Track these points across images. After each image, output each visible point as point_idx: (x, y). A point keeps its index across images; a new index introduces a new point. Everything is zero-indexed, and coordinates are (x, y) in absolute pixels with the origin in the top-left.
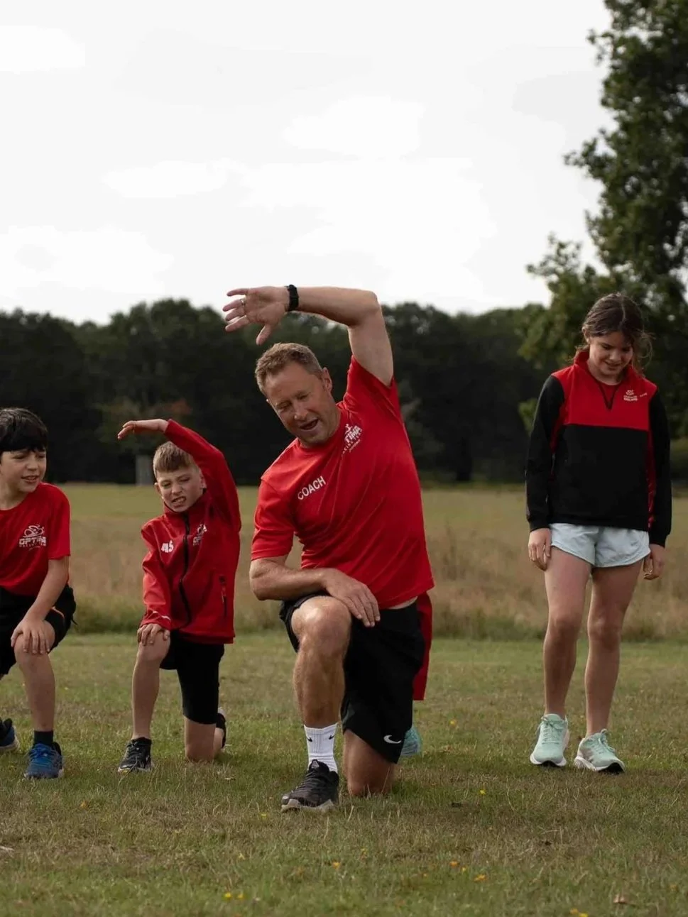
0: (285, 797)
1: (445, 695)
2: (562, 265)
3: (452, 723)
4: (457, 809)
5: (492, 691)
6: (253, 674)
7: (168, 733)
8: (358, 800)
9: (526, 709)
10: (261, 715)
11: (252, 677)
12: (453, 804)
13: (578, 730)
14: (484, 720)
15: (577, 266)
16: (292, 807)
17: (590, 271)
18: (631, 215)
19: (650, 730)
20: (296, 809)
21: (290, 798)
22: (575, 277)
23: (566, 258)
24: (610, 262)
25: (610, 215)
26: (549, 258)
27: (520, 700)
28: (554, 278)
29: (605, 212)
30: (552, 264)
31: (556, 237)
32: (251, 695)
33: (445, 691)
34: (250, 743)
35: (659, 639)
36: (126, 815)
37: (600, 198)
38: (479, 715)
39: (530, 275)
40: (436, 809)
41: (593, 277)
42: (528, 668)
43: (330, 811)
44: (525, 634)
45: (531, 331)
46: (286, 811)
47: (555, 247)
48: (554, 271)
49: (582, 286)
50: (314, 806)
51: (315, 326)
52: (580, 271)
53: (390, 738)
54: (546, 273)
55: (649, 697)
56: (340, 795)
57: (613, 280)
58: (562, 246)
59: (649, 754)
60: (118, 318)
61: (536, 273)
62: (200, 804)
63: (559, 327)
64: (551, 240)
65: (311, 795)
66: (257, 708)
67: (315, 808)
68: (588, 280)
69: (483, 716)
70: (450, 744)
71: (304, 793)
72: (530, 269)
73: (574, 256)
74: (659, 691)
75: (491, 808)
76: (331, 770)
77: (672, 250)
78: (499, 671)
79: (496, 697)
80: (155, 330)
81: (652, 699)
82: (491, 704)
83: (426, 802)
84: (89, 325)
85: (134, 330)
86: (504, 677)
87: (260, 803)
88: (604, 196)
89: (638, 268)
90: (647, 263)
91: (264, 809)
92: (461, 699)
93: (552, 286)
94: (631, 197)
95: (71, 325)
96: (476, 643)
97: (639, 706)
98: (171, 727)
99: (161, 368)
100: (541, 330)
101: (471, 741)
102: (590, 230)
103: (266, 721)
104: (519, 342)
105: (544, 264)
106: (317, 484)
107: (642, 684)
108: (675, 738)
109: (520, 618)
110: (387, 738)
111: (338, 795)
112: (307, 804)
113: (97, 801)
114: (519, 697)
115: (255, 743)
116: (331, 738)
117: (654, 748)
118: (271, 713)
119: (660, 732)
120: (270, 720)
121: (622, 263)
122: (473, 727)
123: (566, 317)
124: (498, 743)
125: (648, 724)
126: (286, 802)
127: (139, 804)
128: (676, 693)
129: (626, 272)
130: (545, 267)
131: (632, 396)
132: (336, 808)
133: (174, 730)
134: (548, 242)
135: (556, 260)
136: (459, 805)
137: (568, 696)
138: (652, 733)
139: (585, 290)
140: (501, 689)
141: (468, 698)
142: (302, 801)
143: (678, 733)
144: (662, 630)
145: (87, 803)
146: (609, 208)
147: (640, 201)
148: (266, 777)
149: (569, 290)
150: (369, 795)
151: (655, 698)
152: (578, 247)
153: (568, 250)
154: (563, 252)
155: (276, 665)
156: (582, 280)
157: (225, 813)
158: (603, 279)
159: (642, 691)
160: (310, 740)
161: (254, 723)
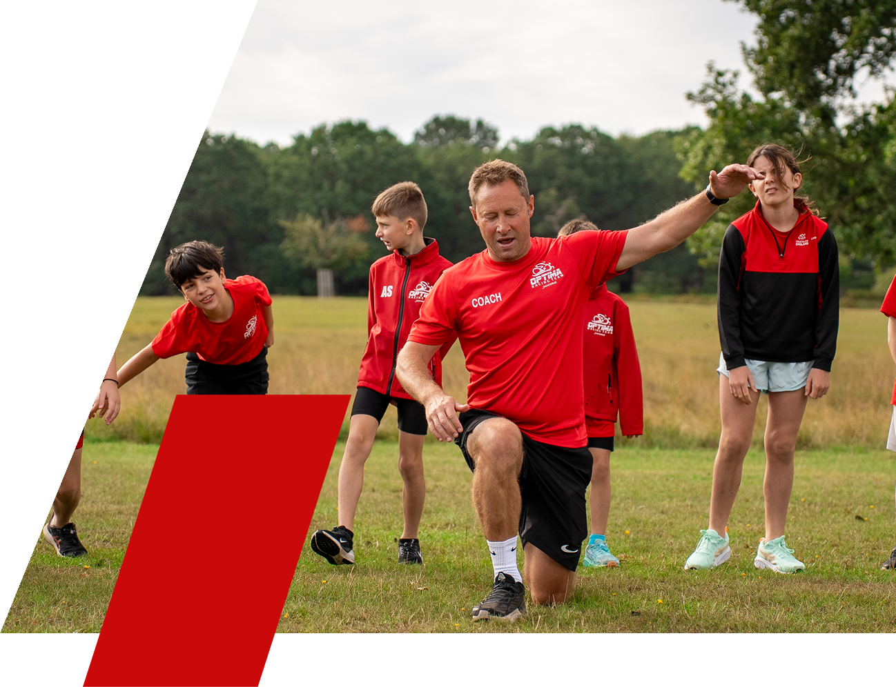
0: (476, 609)
1: (618, 504)
2: (720, 92)
3: (627, 532)
4: (637, 618)
5: (662, 500)
6: (438, 484)
7: (361, 543)
8: (543, 609)
9: (695, 517)
10: (447, 525)
11: (436, 486)
12: (633, 612)
13: (745, 538)
14: (657, 528)
15: (734, 93)
16: (482, 617)
17: (746, 98)
18: (786, 44)
19: (812, 539)
20: (486, 619)
21: (480, 610)
22: (733, 104)
23: (724, 85)
24: (767, 89)
25: (765, 45)
26: (707, 86)
27: (689, 507)
28: (713, 105)
29: (761, 42)
30: (710, 92)
31: (714, 65)
32: (437, 504)
33: (618, 499)
34: (438, 552)
35: (815, 447)
36: (328, 625)
37: (757, 29)
38: (652, 523)
39: (690, 102)
40: (617, 618)
41: (749, 103)
42: (695, 477)
43: (518, 620)
44: (690, 443)
45: (691, 155)
46: (477, 621)
47: (714, 75)
48: (712, 99)
49: (739, 111)
50: (503, 615)
51: (485, 146)
52: (737, 98)
53: (567, 548)
54: (704, 101)
55: (809, 505)
56: (527, 604)
57: (768, 106)
58: (720, 74)
59: (812, 562)
60: (300, 139)
61: (696, 101)
62: (396, 614)
63: (718, 150)
64: (710, 68)
65: (499, 605)
66: (443, 518)
67: (504, 617)
68: (745, 106)
69: (655, 525)
70: (626, 552)
71: (493, 604)
72: (690, 96)
73: (731, 84)
74: (818, 499)
75: (669, 617)
76: (516, 581)
77: (827, 79)
78: (667, 480)
79: (667, 506)
80: (334, 150)
81: (812, 506)
82: (662, 513)
83: (607, 610)
84: (272, 146)
85: (315, 151)
86: (673, 486)
87: (453, 613)
88: (760, 27)
89: (791, 95)
90: (801, 91)
91: (456, 618)
92: (633, 508)
93: (712, 113)
94: (785, 27)
95: (255, 145)
96: (643, 452)
97: (801, 514)
98: (364, 537)
99: (341, 187)
100: (700, 153)
101: (645, 550)
102: (746, 59)
103: (452, 530)
104: (680, 165)
105: (702, 92)
106: (493, 298)
107: (802, 492)
108: (836, 545)
109: (684, 427)
110: (564, 548)
111: (524, 604)
112: (497, 614)
113: (300, 612)
114: (688, 506)
115: (444, 553)
116: (513, 550)
117: (817, 556)
118: (457, 522)
119: (821, 539)
120: (455, 528)
121: (777, 90)
122: (646, 536)
123: (724, 141)
124: (671, 552)
125: (810, 532)
126: (476, 613)
127: (339, 614)
128: (834, 501)
129: (782, 99)
130: (704, 95)
131: (804, 240)
132: (523, 617)
133: (366, 539)
134: (707, 70)
135: (714, 88)
136: (638, 614)
137: (734, 505)
138: (815, 541)
139: (742, 115)
140: (671, 498)
141: (641, 507)
142: (491, 611)
143: (838, 540)
144: (818, 439)
145: (290, 613)
146: (766, 39)
147: (793, 31)
148: (456, 587)
149: (726, 116)
150: (554, 604)
151: (815, 506)
152: (736, 75)
153: (727, 78)
154: (721, 80)
155: (458, 474)
156: (739, 106)
157: (420, 622)
158: (758, 105)
159: (803, 500)
160: (494, 554)
161: (441, 532)
